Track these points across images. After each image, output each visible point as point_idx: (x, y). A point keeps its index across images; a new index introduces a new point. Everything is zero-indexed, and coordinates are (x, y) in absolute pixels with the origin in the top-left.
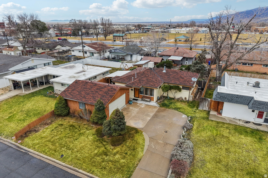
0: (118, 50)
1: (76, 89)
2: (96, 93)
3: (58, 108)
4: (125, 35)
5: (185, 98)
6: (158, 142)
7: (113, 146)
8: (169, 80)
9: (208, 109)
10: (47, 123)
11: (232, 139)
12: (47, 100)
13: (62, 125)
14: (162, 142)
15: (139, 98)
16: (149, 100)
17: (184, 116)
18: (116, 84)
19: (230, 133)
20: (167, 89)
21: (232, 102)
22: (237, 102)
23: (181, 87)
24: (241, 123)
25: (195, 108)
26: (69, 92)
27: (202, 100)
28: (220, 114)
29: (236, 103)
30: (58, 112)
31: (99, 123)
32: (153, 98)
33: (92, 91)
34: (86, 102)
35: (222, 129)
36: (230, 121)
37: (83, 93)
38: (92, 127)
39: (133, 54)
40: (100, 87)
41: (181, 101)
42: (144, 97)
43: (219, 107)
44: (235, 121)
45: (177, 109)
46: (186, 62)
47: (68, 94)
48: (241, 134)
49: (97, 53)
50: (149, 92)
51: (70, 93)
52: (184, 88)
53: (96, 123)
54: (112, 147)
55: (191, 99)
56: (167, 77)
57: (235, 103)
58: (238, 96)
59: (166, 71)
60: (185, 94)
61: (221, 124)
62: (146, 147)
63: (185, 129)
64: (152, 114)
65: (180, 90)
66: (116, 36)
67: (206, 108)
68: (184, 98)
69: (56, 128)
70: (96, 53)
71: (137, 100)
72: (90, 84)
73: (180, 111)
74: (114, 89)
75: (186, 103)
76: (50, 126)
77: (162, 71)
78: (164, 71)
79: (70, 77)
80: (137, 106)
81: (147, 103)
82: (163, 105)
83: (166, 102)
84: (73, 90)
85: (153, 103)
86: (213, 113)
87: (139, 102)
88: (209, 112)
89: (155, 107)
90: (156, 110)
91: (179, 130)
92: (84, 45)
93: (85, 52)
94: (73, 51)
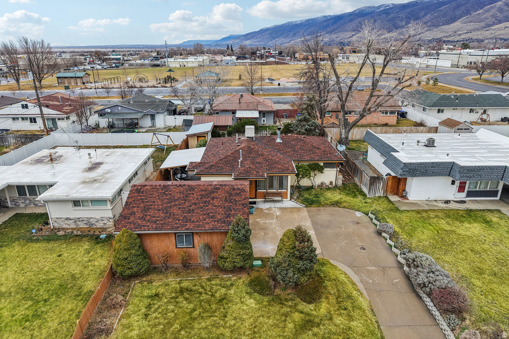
0: (120, 109)
1: (151, 205)
2: (207, 206)
3: (129, 259)
4: (87, 75)
5: (331, 183)
6: (368, 269)
7: (310, 303)
8: (297, 154)
9: (384, 194)
10: (117, 304)
11: (461, 231)
12: (51, 251)
13: (157, 295)
14: (373, 268)
15: (256, 198)
16: (279, 198)
17: (358, 214)
18: (203, 179)
19: (448, 224)
20: (302, 173)
21: (428, 176)
22: (434, 174)
23: (322, 164)
25: (361, 197)
26: (139, 215)
27: (373, 181)
28: (405, 197)
29: (433, 176)
30: (129, 268)
31: (247, 266)
32: (287, 193)
33: (196, 204)
34: (200, 229)
35: (434, 221)
36: (427, 205)
37: (175, 210)
38: (229, 279)
39: (158, 113)
40: (205, 191)
41: (328, 189)
42: (268, 194)
43: (401, 187)
44: (431, 203)
45: (337, 204)
46: (263, 119)
47: (140, 222)
49: (65, 119)
50: (276, 183)
51: (143, 218)
52: (326, 165)
53: (242, 269)
54: (312, 306)
55: (340, 183)
56: (292, 151)
57: (431, 176)
58: (433, 165)
59: (282, 139)
60: (330, 176)
61: (424, 213)
62: (360, 286)
63: (384, 234)
64: (309, 224)
65: (321, 170)
66: (66, 78)
68: (328, 183)
69: (149, 307)
70: (63, 119)
71: (255, 203)
72: (174, 188)
73: (344, 207)
74: (239, 189)
75: (338, 190)
76: (130, 307)
77: (275, 140)
78: (279, 140)
79: (84, 182)
80: (268, 215)
81: (278, 205)
82: (309, 203)
83: (307, 196)
84: (146, 209)
85: (288, 203)
86: (394, 198)
87: (262, 205)
88: (387, 198)
89: (298, 209)
90: (306, 214)
91: (377, 239)
92: (24, 103)
93: (31, 119)
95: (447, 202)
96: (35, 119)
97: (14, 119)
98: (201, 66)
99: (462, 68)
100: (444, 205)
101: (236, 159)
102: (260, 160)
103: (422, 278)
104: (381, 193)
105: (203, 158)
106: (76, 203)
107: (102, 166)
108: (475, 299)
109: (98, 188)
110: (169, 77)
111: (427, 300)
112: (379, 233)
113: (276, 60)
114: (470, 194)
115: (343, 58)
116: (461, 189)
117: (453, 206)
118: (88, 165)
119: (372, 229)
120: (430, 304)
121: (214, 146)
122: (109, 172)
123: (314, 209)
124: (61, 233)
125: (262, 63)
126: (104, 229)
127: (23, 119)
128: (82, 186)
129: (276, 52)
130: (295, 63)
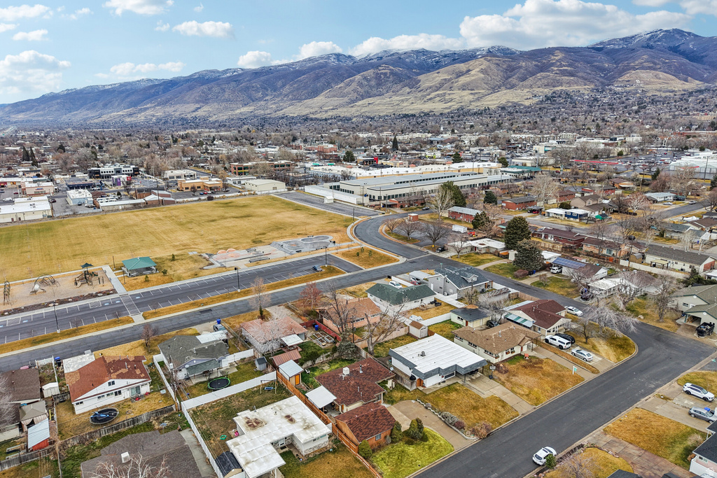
0: (195, 362)
2: (379, 421)
5: (391, 388)
9: (416, 387)
11: (451, 398)
12: (321, 463)
13: (382, 459)
14: (434, 423)
17: (414, 401)
19: (446, 395)
22: (434, 375)
25: (407, 392)
28: (425, 387)
35: (441, 396)
36: (435, 388)
38: (399, 444)
41: (391, 391)
43: (423, 383)
45: (401, 399)
48: (449, 393)
52: (388, 380)
54: (427, 442)
55: (394, 386)
56: (371, 377)
60: (390, 384)
61: (436, 394)
62: (435, 431)
63: (428, 408)
65: (386, 383)
73: (406, 400)
75: (397, 390)
78: (361, 372)
79: (304, 429)
86: (421, 388)
90: (395, 409)
91: (428, 411)
92: (111, 381)
93: (116, 393)
94: (77, 404)
95: (439, 384)
96: (120, 392)
97: (99, 397)
98: (49, 217)
100: (439, 386)
102: (366, 388)
103: (451, 421)
104: (414, 387)
105: (335, 395)
106: (314, 440)
107: (293, 417)
108: (465, 423)
109: (318, 429)
110: (86, 273)
111: (453, 427)
112: (426, 408)
113: (161, 198)
115: (234, 183)
116: (443, 376)
117: (443, 385)
118: (286, 420)
119: (423, 407)
120: (455, 428)
121: (329, 384)
122: (304, 420)
123: (395, 405)
124: (311, 456)
125: (142, 204)
126: (326, 447)
127: (108, 395)
128: (307, 431)
129: (129, 169)
130: (185, 200)
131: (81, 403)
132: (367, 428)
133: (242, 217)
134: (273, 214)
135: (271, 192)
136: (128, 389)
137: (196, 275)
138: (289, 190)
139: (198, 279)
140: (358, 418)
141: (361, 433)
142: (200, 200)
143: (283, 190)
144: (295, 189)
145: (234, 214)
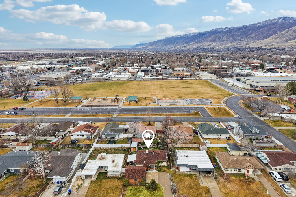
4: (82, 98)
5: (165, 165)
8: (157, 159)
10: (126, 190)
11: (185, 179)
12: (111, 181)
13: (131, 189)
14: (167, 186)
15: (148, 169)
17: (168, 174)
18: (137, 166)
19: (183, 177)
20: (158, 163)
22: (183, 166)
24: (185, 172)
25: (170, 170)
27: (172, 166)
28: (179, 170)
30: (126, 185)
31: (145, 185)
32: (154, 168)
35: (181, 176)
36: (183, 172)
41: (164, 167)
42: (150, 169)
43: (178, 168)
45: (164, 171)
48: (186, 177)
50: (152, 167)
52: (164, 161)
54: (155, 192)
55: (167, 165)
58: (183, 164)
59: (154, 153)
60: (165, 164)
61: (180, 175)
62: (163, 189)
63: (171, 179)
64: (158, 176)
65: (162, 162)
66: (74, 99)
67: (174, 169)
71: (147, 171)
73: (166, 172)
75: (166, 167)
76: (128, 191)
77: (153, 153)
78: (154, 154)
79: (114, 166)
80: (150, 174)
81: (152, 171)
82: (159, 171)
83: (159, 169)
84: (129, 174)
85: (155, 171)
86: (177, 170)
87: (149, 171)
88: (175, 170)
89: (156, 172)
90: (157, 174)
91: (169, 180)
92: (81, 131)
93: (83, 135)
94: (71, 135)
95: (187, 171)
96: (84, 135)
97: (78, 135)
98: (127, 80)
99: (246, 90)
101: (144, 161)
102: (149, 161)
103: (172, 188)
105: (136, 159)
106: (114, 171)
107: (115, 161)
108: (180, 192)
109: (117, 168)
110: (116, 98)
113: (163, 77)
114: (192, 170)
115: (197, 74)
116: (190, 169)
117: (188, 173)
118: (112, 161)
119: (169, 178)
120: (173, 192)
121: (139, 154)
122: (117, 163)
123: (159, 172)
124: (111, 177)
125: (156, 79)
126: (118, 176)
127: (80, 135)
128: (114, 167)
129: (164, 66)
130: (172, 79)
131: (72, 135)
132: (132, 175)
133: (185, 87)
134: (199, 88)
135: (208, 79)
136: (86, 136)
137: (146, 105)
138: (217, 79)
139: (145, 107)
140: (131, 170)
141: (128, 175)
142: (178, 79)
143: (214, 79)
144: (220, 78)
145: (183, 86)
